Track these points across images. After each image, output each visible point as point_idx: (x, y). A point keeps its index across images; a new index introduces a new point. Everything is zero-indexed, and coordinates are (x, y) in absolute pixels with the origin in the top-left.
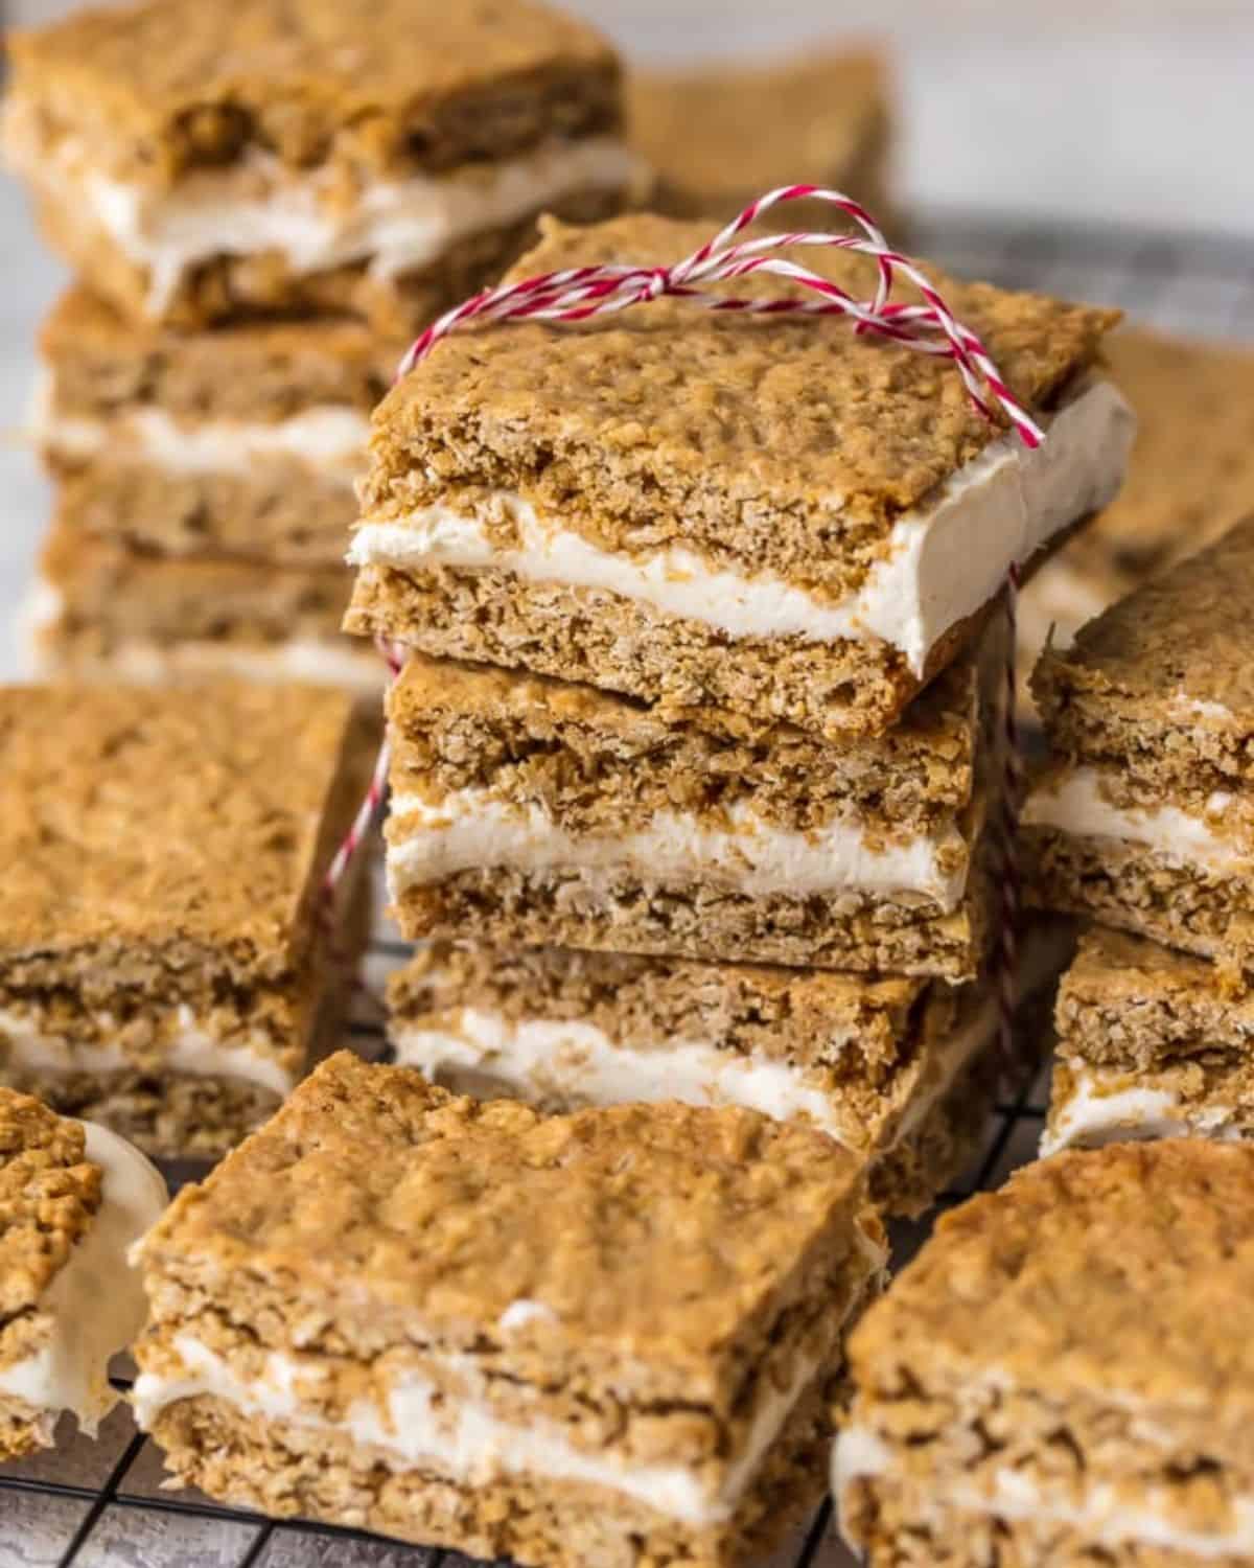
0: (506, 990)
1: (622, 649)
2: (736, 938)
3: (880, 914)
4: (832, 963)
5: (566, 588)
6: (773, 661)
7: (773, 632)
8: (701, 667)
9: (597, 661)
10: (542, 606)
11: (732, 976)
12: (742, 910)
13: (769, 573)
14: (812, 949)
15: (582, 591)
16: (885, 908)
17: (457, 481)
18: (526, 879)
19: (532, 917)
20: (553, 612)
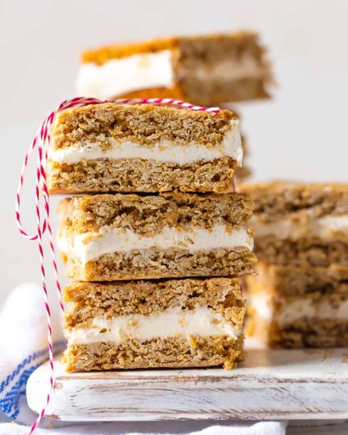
0: (106, 309)
1: (145, 177)
2: (188, 269)
3: (231, 256)
4: (217, 275)
5: (125, 160)
6: (194, 171)
7: (194, 161)
8: (170, 177)
9: (136, 183)
10: (118, 168)
11: (187, 282)
12: (190, 259)
13: (193, 142)
14: (211, 270)
15: (131, 160)
16: (232, 253)
17: (88, 132)
18: (124, 256)
19: (125, 270)
20: (121, 169)
